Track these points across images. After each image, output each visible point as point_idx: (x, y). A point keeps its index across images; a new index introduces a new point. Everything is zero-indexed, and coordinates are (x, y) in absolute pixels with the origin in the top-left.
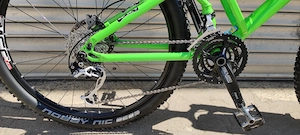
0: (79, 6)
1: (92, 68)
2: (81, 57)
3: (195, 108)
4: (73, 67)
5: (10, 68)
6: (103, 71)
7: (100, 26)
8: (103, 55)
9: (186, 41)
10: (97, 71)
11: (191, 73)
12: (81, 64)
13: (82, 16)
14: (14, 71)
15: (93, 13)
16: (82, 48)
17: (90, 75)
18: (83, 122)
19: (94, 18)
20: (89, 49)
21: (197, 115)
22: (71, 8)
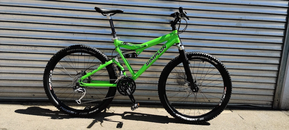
0: (79, 68)
1: (81, 88)
2: (78, 84)
3: (126, 113)
4: (74, 88)
5: (51, 89)
6: (85, 90)
7: (85, 74)
8: (85, 84)
9: (114, 80)
10: (83, 90)
11: (129, 100)
12: (77, 87)
13: (79, 71)
14: (52, 91)
15: (83, 70)
16: (78, 81)
17: (80, 91)
18: (75, 114)
19: (83, 72)
20: (81, 81)
21: (125, 115)
22: (76, 68)
